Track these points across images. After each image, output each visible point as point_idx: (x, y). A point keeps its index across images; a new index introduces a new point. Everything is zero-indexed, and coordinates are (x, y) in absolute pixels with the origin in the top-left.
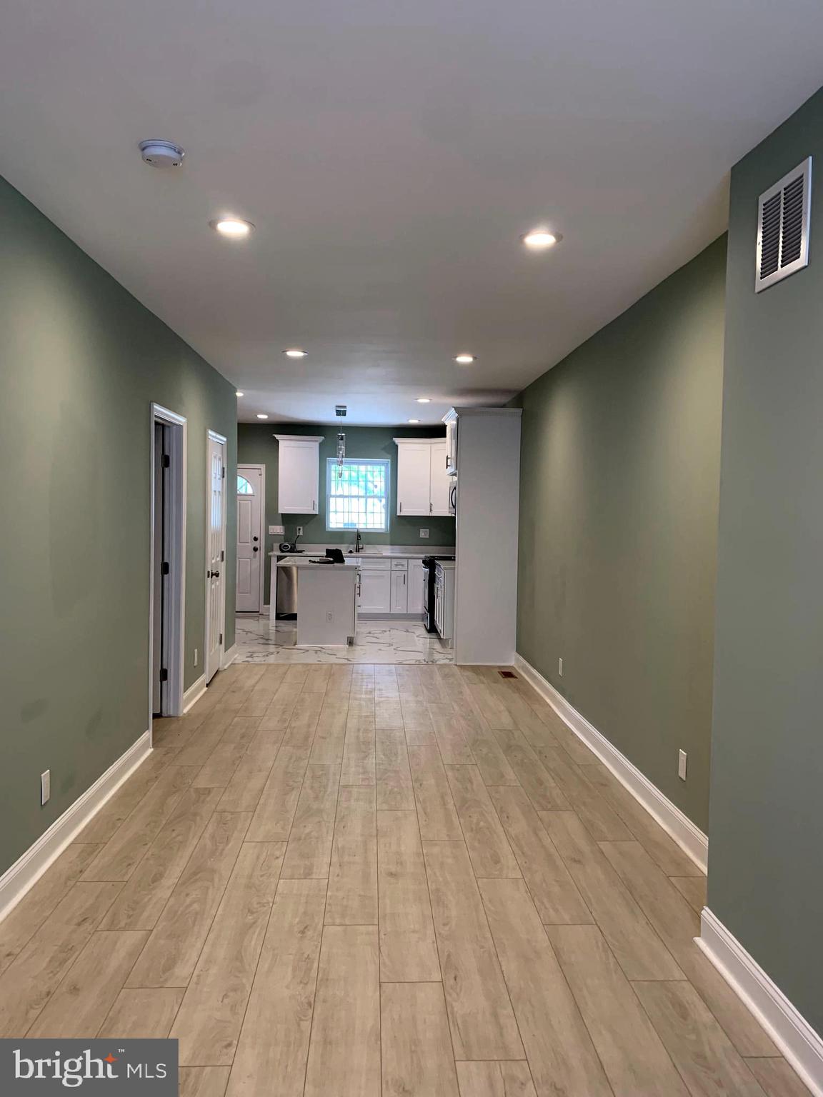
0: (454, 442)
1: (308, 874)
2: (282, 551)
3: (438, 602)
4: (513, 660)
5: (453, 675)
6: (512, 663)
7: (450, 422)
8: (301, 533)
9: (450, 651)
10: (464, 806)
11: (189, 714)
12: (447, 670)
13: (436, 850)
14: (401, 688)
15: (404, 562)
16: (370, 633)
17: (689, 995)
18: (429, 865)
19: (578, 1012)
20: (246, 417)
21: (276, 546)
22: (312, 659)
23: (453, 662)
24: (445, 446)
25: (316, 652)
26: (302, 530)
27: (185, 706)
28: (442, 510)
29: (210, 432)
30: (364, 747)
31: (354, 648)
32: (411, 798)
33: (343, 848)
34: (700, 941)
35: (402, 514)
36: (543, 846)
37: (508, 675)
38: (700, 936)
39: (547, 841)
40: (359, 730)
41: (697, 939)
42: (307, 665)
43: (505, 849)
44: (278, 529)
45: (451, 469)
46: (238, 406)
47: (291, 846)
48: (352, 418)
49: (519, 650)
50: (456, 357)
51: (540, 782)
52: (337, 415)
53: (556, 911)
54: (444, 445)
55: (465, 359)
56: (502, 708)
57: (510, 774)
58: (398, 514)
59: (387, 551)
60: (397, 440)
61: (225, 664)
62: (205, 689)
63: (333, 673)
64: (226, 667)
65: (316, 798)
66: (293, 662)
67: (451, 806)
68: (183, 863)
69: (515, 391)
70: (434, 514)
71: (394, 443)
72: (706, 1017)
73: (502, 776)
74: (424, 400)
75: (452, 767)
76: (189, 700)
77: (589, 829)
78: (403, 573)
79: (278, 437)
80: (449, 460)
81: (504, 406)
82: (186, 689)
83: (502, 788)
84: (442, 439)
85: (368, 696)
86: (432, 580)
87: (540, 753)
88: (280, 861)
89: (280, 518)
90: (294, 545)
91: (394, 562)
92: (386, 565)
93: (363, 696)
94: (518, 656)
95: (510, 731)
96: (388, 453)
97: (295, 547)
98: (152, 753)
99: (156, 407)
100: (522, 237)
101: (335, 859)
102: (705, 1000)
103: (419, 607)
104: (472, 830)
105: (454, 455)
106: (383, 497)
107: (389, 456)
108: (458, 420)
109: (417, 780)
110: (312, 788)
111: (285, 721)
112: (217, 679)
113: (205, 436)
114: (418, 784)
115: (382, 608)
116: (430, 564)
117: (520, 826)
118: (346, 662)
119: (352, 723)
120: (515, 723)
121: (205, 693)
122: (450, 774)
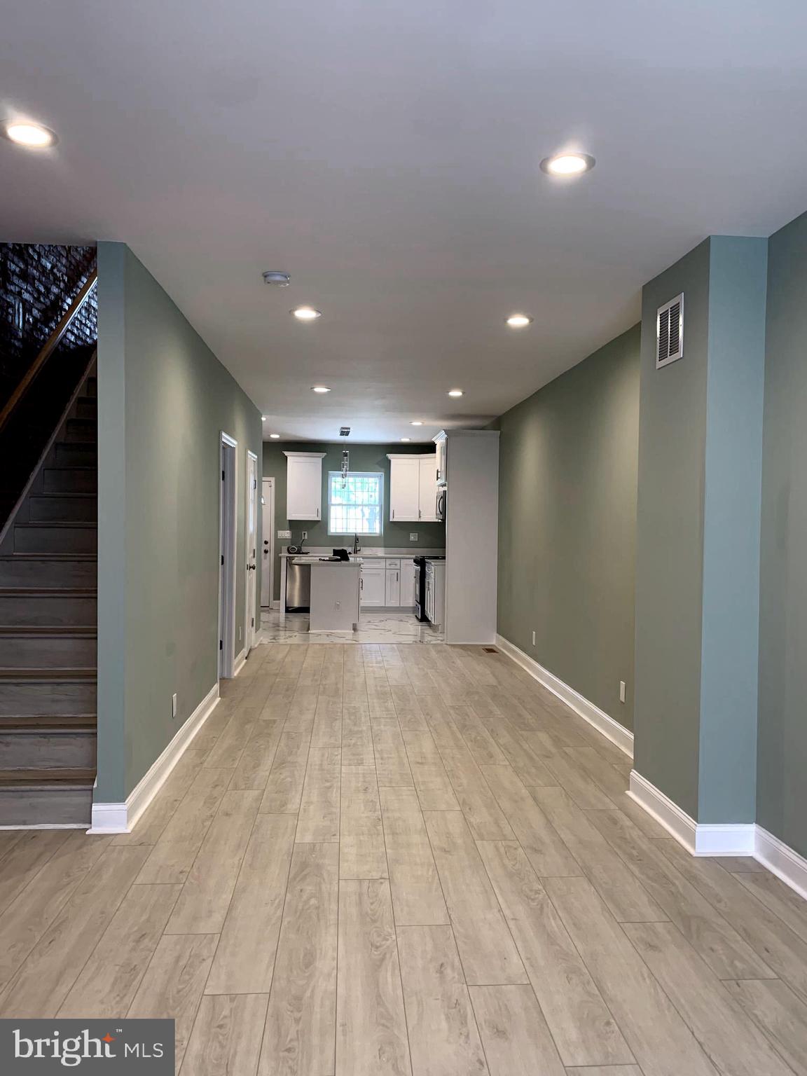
0: (444, 457)
1: (360, 763)
2: (290, 553)
3: (429, 595)
4: (494, 640)
5: (445, 651)
6: (494, 643)
7: (440, 441)
8: (306, 537)
9: (440, 635)
10: (464, 728)
11: (238, 677)
12: (439, 648)
13: (448, 751)
14: (404, 659)
15: (397, 562)
16: (369, 622)
17: (620, 815)
18: (444, 758)
19: (549, 823)
20: (266, 439)
21: (284, 549)
22: (325, 640)
23: (444, 642)
24: (435, 462)
25: (328, 635)
26: (306, 535)
27: (235, 670)
28: (431, 516)
29: (249, 452)
30: (382, 695)
31: (357, 633)
32: (425, 724)
33: (381, 750)
34: (630, 793)
35: (394, 520)
36: (525, 750)
37: (490, 650)
38: (629, 790)
39: (526, 746)
40: (376, 686)
41: (627, 792)
42: (323, 644)
43: (495, 750)
44: (286, 534)
45: (442, 481)
46: (264, 429)
47: (344, 749)
48: (352, 438)
49: (500, 631)
50: (448, 392)
51: (520, 715)
52: (341, 435)
53: (535, 781)
54: (433, 459)
55: (456, 393)
56: (488, 672)
57: (497, 711)
58: (391, 520)
59: (380, 552)
60: (390, 456)
61: (256, 643)
62: (245, 661)
63: (345, 650)
64: (256, 646)
65: (355, 725)
66: (311, 642)
67: (455, 728)
68: (271, 758)
69: (492, 416)
70: (423, 520)
71: (387, 458)
72: (628, 823)
73: (491, 712)
74: (417, 423)
75: (453, 707)
76: (238, 668)
77: (557, 741)
78: (396, 571)
79: (286, 453)
80: (439, 474)
81: (483, 428)
82: (236, 656)
83: (491, 719)
84: (434, 454)
85: (378, 665)
86: (422, 577)
87: (519, 699)
88: (339, 757)
89: (287, 525)
90: (300, 547)
91: (389, 562)
92: (382, 564)
93: (374, 665)
94: (498, 635)
95: (496, 686)
96: (382, 467)
97: (301, 549)
98: (220, 701)
99: (224, 434)
100: (505, 320)
101: (377, 756)
102: (629, 817)
103: (411, 600)
104: (472, 741)
105: (443, 468)
106: (377, 505)
107: (383, 470)
108: (447, 439)
109: (428, 714)
110: (350, 719)
111: (316, 680)
112: (251, 654)
113: (246, 454)
114: (429, 717)
115: (378, 602)
116: (421, 562)
117: (505, 738)
118: (354, 642)
119: (370, 682)
120: (500, 683)
121: (245, 664)
122: (452, 712)
